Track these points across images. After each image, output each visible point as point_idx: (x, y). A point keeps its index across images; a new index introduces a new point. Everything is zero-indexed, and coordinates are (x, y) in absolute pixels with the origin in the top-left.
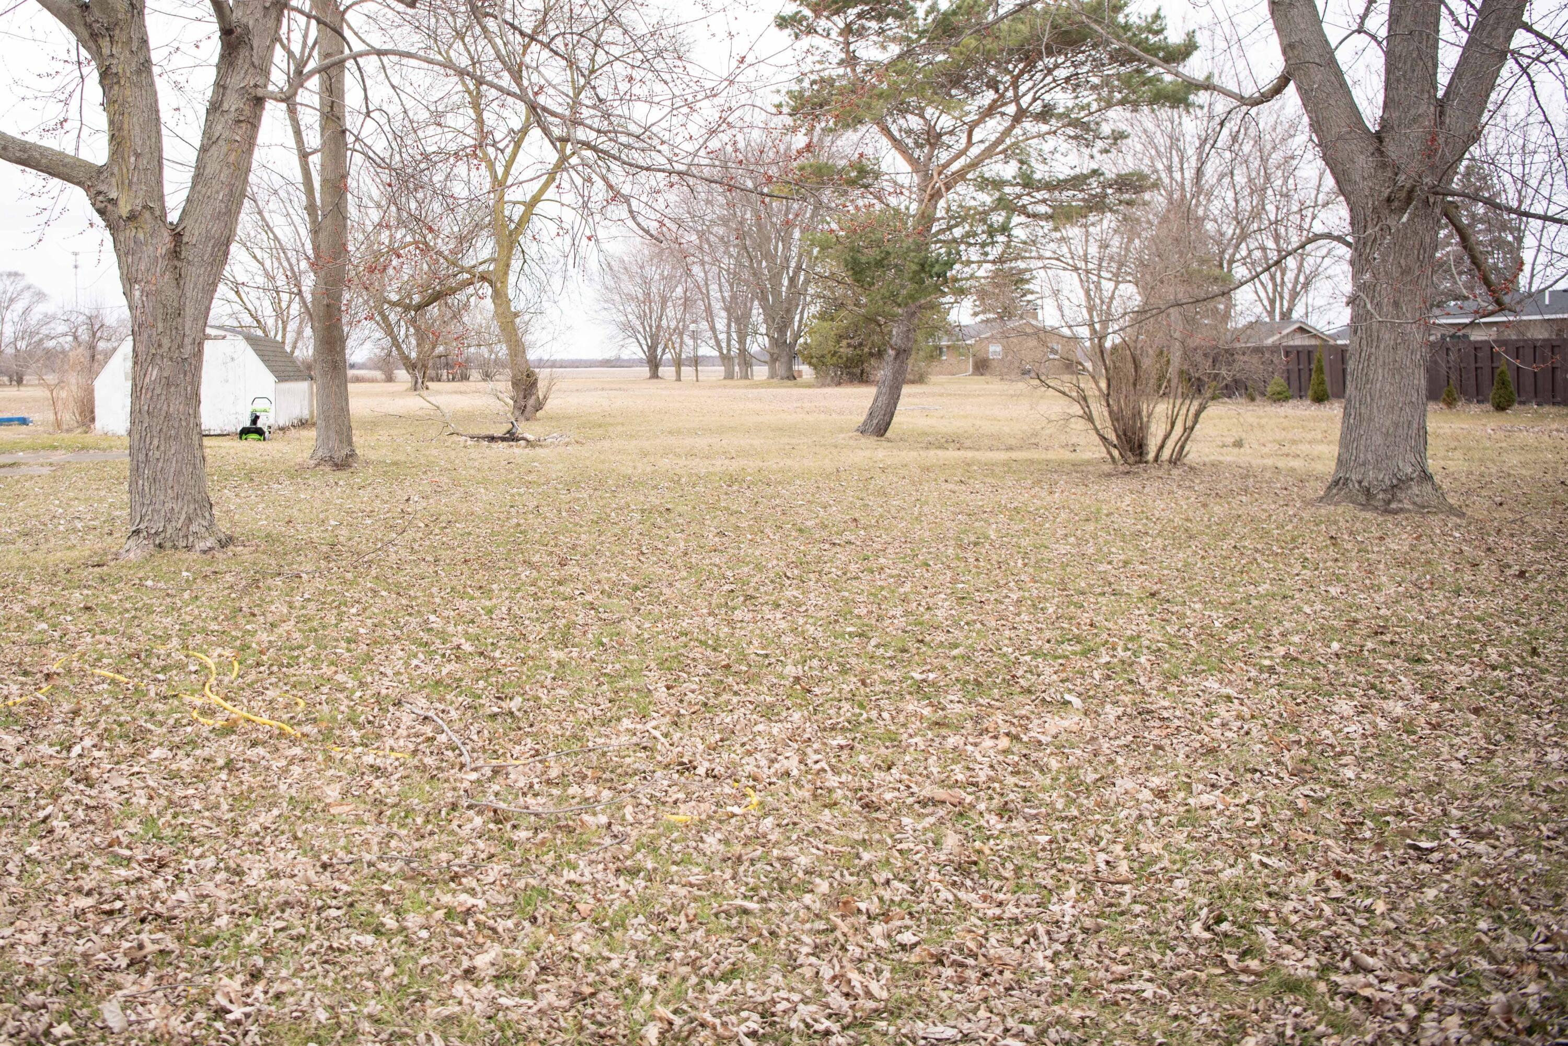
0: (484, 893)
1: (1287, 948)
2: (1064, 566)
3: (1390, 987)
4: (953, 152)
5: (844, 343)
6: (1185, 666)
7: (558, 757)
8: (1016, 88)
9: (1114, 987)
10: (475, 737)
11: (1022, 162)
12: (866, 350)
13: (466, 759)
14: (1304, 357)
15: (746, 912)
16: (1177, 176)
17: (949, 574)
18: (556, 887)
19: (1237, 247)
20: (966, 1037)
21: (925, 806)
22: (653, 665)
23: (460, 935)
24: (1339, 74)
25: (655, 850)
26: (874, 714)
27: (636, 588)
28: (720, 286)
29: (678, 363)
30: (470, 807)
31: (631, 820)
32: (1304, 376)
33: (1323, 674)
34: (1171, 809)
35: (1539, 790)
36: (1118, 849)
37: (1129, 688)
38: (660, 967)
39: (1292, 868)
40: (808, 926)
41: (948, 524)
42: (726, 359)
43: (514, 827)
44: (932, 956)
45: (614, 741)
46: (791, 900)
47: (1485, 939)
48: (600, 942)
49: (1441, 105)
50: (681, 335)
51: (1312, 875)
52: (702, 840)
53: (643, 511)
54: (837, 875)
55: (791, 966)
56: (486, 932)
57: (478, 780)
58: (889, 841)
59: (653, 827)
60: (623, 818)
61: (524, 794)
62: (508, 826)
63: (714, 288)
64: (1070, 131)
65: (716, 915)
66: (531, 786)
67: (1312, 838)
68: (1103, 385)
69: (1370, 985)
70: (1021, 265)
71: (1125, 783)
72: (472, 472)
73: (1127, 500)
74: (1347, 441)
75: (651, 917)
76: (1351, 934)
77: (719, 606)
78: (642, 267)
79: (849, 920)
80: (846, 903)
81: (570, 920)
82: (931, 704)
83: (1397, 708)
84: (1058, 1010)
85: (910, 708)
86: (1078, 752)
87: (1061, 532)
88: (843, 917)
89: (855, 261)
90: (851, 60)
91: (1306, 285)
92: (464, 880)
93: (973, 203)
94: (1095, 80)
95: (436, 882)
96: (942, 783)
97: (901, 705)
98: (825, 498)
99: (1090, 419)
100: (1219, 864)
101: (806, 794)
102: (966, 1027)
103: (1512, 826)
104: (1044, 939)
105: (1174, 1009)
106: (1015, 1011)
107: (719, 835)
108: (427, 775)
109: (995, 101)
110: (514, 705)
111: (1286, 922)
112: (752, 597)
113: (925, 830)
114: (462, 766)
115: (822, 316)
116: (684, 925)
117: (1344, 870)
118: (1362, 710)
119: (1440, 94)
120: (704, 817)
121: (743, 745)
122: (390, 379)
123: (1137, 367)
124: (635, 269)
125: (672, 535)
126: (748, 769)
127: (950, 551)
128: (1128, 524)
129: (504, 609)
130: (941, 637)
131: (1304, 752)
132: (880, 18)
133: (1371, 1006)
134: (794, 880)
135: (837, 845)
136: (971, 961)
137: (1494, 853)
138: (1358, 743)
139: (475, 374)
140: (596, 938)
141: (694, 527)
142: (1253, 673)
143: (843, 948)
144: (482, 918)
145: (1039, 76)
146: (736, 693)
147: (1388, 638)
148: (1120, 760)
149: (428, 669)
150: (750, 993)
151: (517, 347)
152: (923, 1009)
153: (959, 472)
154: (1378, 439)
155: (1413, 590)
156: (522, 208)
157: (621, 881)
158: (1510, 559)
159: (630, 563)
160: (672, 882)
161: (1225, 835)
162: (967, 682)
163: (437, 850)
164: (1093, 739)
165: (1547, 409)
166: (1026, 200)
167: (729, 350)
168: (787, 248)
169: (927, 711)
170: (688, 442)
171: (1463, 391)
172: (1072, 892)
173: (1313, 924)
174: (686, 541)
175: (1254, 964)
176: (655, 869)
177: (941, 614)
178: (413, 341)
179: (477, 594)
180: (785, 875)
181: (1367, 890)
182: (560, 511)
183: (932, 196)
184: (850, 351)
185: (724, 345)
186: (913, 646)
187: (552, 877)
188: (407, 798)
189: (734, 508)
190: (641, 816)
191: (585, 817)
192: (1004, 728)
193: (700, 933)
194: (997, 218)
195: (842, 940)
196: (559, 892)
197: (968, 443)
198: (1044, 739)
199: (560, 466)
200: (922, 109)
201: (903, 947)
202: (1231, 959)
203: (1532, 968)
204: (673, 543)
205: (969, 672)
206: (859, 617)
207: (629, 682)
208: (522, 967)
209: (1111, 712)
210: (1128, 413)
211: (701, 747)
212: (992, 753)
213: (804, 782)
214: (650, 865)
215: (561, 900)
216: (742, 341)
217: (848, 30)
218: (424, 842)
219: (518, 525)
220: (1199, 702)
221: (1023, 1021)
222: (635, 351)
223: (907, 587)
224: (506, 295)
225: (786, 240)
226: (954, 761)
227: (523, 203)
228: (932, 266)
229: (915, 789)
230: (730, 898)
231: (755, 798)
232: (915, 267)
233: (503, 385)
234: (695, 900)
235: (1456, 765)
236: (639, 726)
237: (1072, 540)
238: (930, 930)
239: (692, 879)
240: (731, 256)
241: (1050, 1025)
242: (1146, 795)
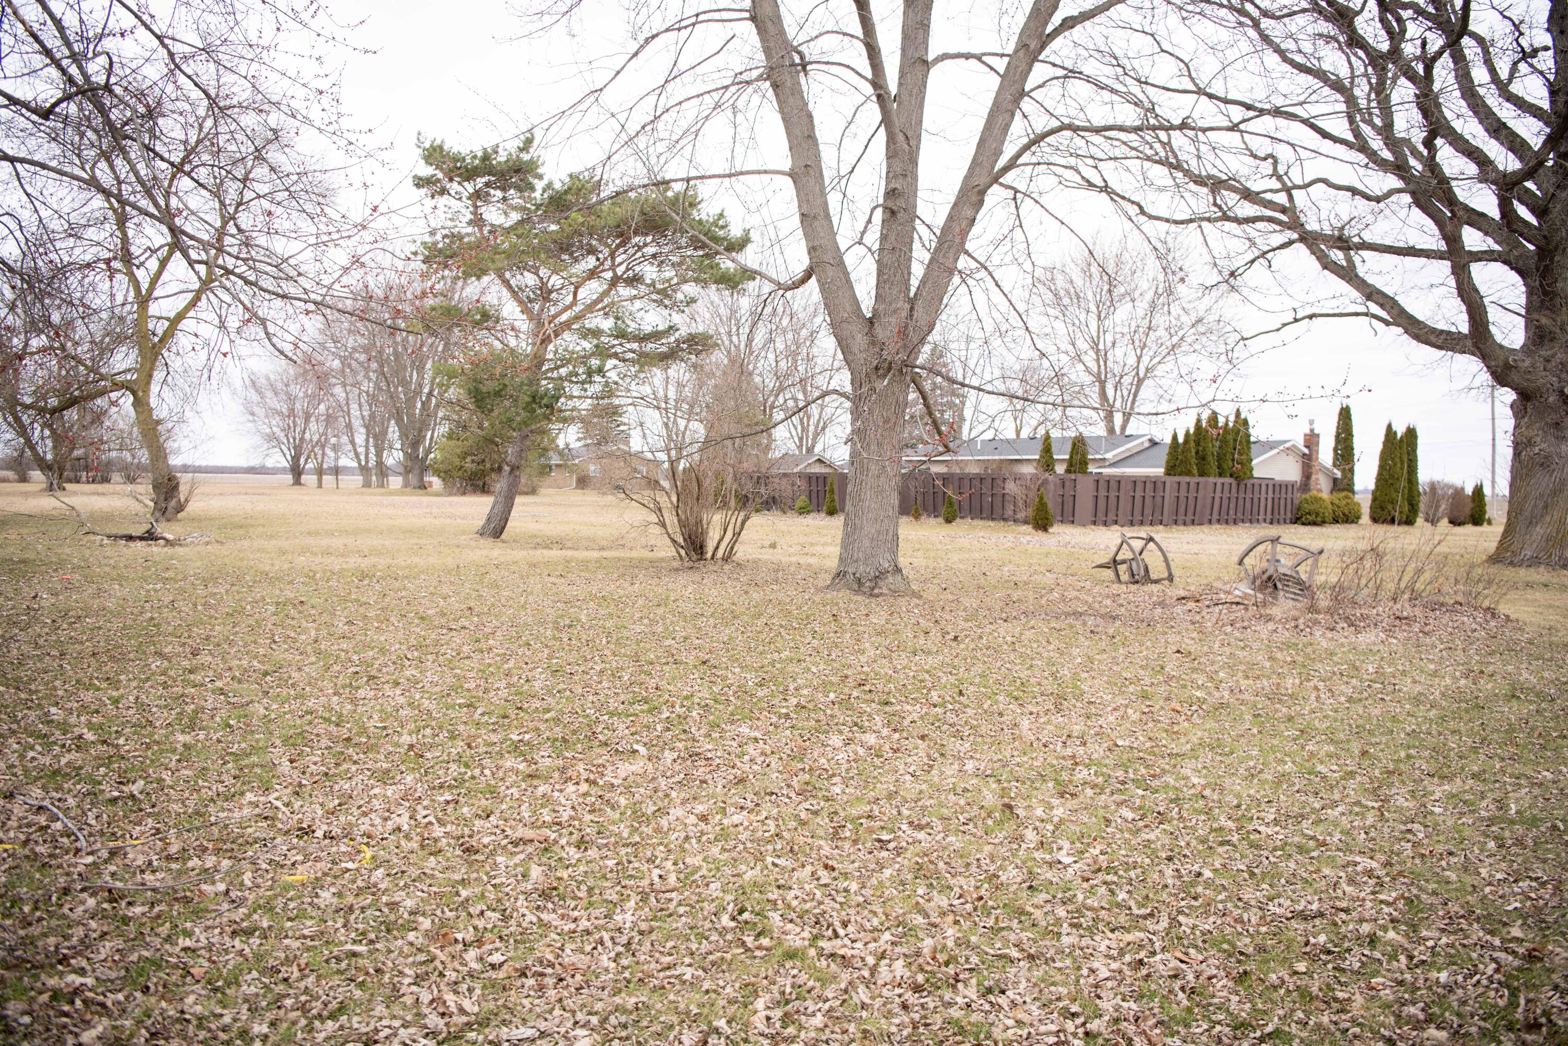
0: (94, 970)
1: (790, 926)
2: (638, 642)
3: (859, 945)
4: (561, 306)
5: (469, 459)
6: (725, 717)
7: (179, 834)
8: (613, 259)
9: (662, 974)
10: (93, 822)
11: (617, 318)
12: (488, 465)
13: (82, 843)
14: (821, 481)
15: (355, 954)
16: (735, 339)
17: (546, 651)
18: (171, 955)
19: (777, 396)
20: (543, 1034)
21: (516, 845)
22: (278, 742)
23: (66, 1015)
24: (846, 274)
25: (272, 909)
26: (477, 772)
27: (266, 674)
28: (360, 405)
29: (320, 472)
30: (83, 890)
31: (249, 884)
32: (821, 494)
33: (822, 717)
34: (711, 830)
35: (959, 791)
36: (669, 865)
37: (683, 736)
38: (269, 1016)
39: (796, 865)
40: (411, 959)
41: (548, 610)
42: (364, 470)
43: (130, 904)
44: (516, 970)
45: (237, 814)
46: (396, 938)
47: (921, 901)
48: (213, 1002)
49: (912, 302)
50: (323, 447)
51: (809, 869)
52: (317, 896)
53: (278, 604)
54: (438, 912)
55: (395, 995)
56: (93, 1008)
57: (94, 863)
58: (485, 878)
59: (271, 888)
60: (242, 884)
61: (142, 872)
62: (123, 904)
63: (354, 407)
64: (654, 297)
65: (327, 961)
66: (150, 863)
67: (810, 840)
68: (674, 499)
69: (845, 946)
70: (616, 402)
71: (677, 812)
72: (107, 569)
73: (690, 589)
74: (847, 543)
75: (262, 973)
76: (833, 909)
77: (344, 687)
78: (287, 385)
79: (447, 949)
80: (444, 936)
81: (184, 984)
82: (525, 760)
83: (871, 739)
84: (618, 1000)
85: (508, 764)
86: (642, 790)
87: (637, 615)
88: (442, 948)
89: (477, 390)
90: (477, 221)
91: (824, 429)
92: (73, 961)
93: (578, 348)
94: (675, 259)
95: (42, 967)
96: (533, 825)
97: (500, 762)
98: (446, 590)
99: (664, 525)
100: (743, 868)
101: (414, 845)
102: (543, 1025)
103: (943, 818)
104: (609, 944)
105: (706, 985)
106: (583, 1006)
107: (333, 890)
108: (38, 864)
109: (596, 267)
110: (135, 788)
111: (789, 906)
112: (374, 677)
113: (516, 865)
114: (78, 851)
115: (450, 437)
116: (296, 974)
117: (830, 863)
118: (848, 742)
119: (912, 294)
120: (319, 874)
121: (360, 807)
122: (24, 479)
123: (699, 486)
124: (280, 385)
125: (304, 624)
126: (363, 828)
127: (549, 633)
128: (688, 608)
129: (131, 698)
130: (538, 704)
131: (807, 776)
132: (504, 189)
133: (845, 961)
134: (400, 921)
135: (440, 886)
136: (549, 971)
137: (929, 838)
138: (845, 766)
139: (116, 477)
140: (209, 998)
141: (326, 617)
142: (774, 719)
143: (442, 975)
144: (91, 995)
145: (631, 251)
146: (355, 762)
147: (867, 688)
148: (674, 794)
149: (47, 760)
150: (356, 1026)
151: (159, 453)
152: (507, 1017)
153: (560, 568)
154: (866, 543)
155: (886, 652)
156: (167, 324)
157: (237, 942)
158: (949, 628)
159: (262, 651)
160: (286, 937)
161: (749, 845)
162: (556, 740)
163: (45, 935)
164: (654, 779)
165: (977, 522)
166: (619, 349)
167: (367, 462)
168: (421, 376)
169: (522, 767)
170: (325, 542)
171: (925, 509)
172: (632, 904)
173: (808, 906)
174: (317, 630)
175: (765, 942)
176: (270, 927)
177: (537, 685)
178: (49, 443)
179: (104, 685)
180: (392, 917)
181: (846, 875)
182: (195, 605)
183: (543, 341)
184: (474, 466)
185: (362, 457)
186: (512, 713)
187: (167, 947)
188: (14, 887)
189: (364, 599)
190: (260, 880)
191: (204, 887)
192: (585, 775)
193: (312, 979)
194: (595, 362)
195: (441, 967)
196: (174, 960)
197: (569, 544)
198: (616, 782)
199: (199, 564)
200: (538, 269)
201: (493, 966)
202: (749, 940)
203: (950, 918)
204: (305, 631)
205: (558, 731)
206: (469, 690)
207: (254, 759)
208: (132, 1036)
209: (669, 756)
210: (692, 521)
211: (320, 812)
212: (574, 796)
213: (413, 835)
214: (265, 924)
215: (175, 966)
216: (379, 454)
217: (477, 195)
218: (31, 929)
219: (152, 619)
220: (735, 744)
221: (590, 1013)
222: (279, 460)
223: (511, 664)
224: (148, 404)
225: (421, 369)
226: (542, 806)
227: (168, 319)
228: (542, 398)
229: (509, 832)
230: (342, 943)
231: (368, 853)
232: (527, 399)
233: (145, 488)
234: (308, 950)
235: (908, 777)
236: (262, 799)
237: (646, 621)
238: (516, 949)
239: (306, 932)
240: (370, 380)
241: (611, 1013)
242: (692, 819)
